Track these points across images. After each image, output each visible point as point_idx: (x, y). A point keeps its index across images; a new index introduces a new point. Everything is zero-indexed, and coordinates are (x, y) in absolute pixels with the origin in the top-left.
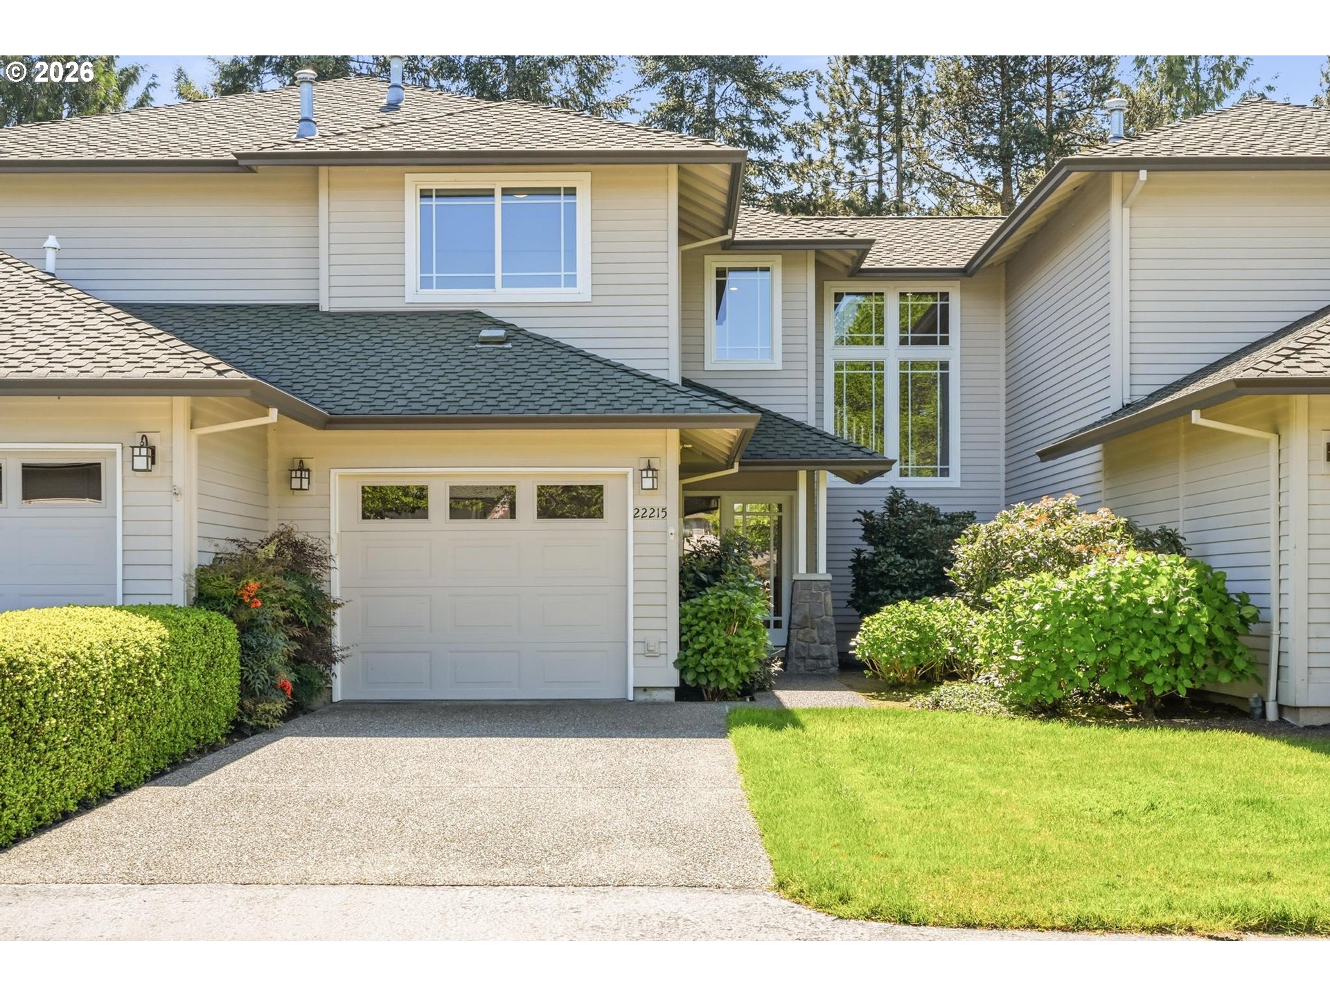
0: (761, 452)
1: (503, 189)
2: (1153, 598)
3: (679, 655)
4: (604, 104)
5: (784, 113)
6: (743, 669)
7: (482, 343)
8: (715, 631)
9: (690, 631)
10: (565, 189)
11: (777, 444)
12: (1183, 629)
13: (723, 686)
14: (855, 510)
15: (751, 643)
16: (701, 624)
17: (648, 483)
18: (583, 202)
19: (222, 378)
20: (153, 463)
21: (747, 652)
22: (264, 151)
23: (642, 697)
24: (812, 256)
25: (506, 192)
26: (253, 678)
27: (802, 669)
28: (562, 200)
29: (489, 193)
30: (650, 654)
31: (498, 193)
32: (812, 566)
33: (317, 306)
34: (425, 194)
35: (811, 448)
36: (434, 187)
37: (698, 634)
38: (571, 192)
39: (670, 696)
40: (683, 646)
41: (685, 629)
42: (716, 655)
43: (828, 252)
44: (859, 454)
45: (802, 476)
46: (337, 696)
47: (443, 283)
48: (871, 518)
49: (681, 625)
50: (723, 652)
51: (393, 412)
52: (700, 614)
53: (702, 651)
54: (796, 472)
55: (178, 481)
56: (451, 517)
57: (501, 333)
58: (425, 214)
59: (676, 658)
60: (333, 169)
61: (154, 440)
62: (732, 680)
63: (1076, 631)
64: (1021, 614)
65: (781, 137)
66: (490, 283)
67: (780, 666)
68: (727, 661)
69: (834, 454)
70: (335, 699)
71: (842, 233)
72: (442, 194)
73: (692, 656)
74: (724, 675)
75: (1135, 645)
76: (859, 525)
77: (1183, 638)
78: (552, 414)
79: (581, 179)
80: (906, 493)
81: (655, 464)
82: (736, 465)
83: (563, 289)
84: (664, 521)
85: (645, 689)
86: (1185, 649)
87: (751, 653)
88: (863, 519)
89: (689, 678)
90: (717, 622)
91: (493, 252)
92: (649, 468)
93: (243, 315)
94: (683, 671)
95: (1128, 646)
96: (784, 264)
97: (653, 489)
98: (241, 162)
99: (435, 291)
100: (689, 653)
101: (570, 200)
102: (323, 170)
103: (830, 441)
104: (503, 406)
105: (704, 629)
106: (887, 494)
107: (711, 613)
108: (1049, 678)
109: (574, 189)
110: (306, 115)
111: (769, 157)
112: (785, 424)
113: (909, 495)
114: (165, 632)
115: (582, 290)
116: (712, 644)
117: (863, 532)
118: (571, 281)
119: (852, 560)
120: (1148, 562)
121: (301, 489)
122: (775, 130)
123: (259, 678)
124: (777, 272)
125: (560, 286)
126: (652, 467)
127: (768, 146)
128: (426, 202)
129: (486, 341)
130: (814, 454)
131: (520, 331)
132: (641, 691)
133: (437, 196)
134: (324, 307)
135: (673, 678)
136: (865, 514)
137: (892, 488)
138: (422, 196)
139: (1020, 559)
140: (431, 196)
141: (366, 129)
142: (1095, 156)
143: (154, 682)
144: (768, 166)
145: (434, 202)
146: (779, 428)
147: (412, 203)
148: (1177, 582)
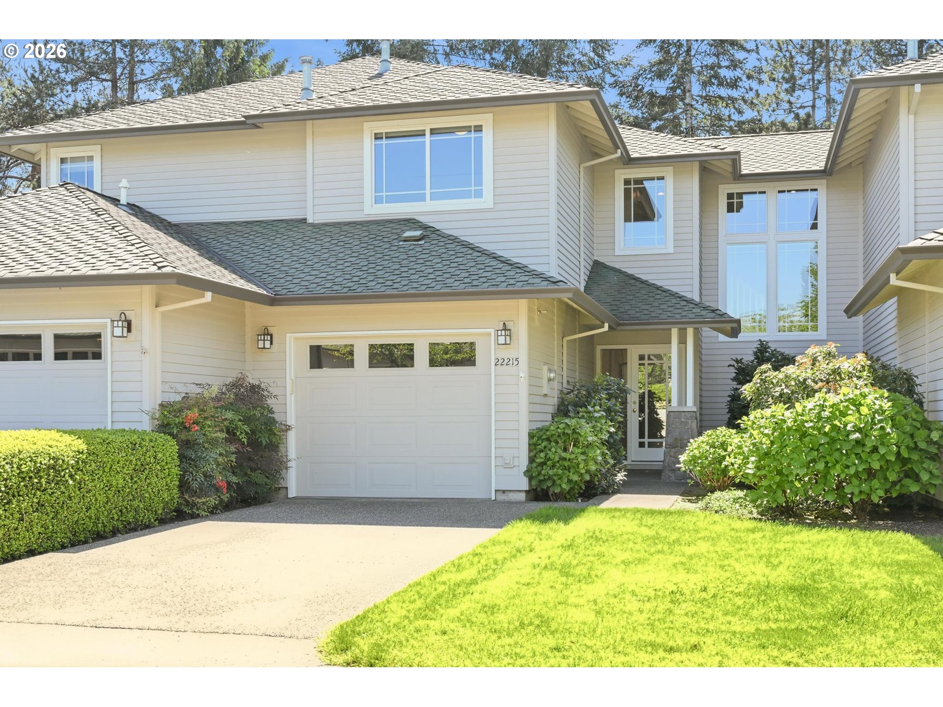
0: (638, 315)
1: (431, 130)
2: (852, 424)
3: (527, 466)
4: (612, 62)
5: (744, 59)
6: (575, 478)
7: (405, 241)
8: (553, 450)
9: (535, 449)
10: (475, 126)
11: (652, 309)
12: (875, 449)
13: (557, 490)
14: (729, 358)
15: (581, 458)
16: (543, 445)
17: (502, 340)
18: (487, 136)
19: (160, 271)
20: (129, 330)
21: (578, 464)
22: (264, 112)
23: (501, 497)
24: (696, 167)
25: (433, 132)
26: (192, 480)
27: (673, 479)
28: (473, 135)
29: (422, 134)
30: (507, 466)
31: (428, 133)
32: (682, 399)
33: (306, 219)
34: (378, 137)
35: (678, 311)
36: (384, 131)
37: (541, 451)
38: (479, 129)
39: (522, 497)
40: (532, 460)
41: (532, 447)
42: (553, 466)
43: (713, 162)
44: (712, 315)
45: (675, 332)
46: (292, 493)
47: (390, 200)
48: (742, 363)
49: (530, 445)
50: (558, 465)
51: (319, 292)
52: (544, 437)
53: (543, 464)
54: (670, 329)
55: (146, 344)
56: (370, 367)
57: (418, 233)
58: (377, 150)
59: (526, 469)
60: (316, 122)
61: (131, 316)
62: (564, 486)
63: (792, 451)
64: (756, 437)
65: (744, 78)
66: (422, 198)
67: (625, 476)
68: (560, 472)
69: (692, 316)
70: (290, 496)
71: (716, 147)
72: (389, 136)
73: (536, 468)
74: (558, 482)
75: (837, 462)
76: (733, 370)
77: (876, 456)
78: (428, 291)
79: (485, 119)
80: (770, 345)
81: (509, 325)
82: (606, 325)
83: (473, 200)
84: (516, 367)
85: (504, 492)
86: (876, 466)
87: (581, 466)
88: (736, 365)
89: (534, 483)
90: (557, 443)
91: (425, 176)
92: (505, 329)
93: (257, 228)
94: (531, 478)
95: (833, 462)
96: (675, 174)
97: (506, 344)
98: (249, 122)
99: (384, 205)
100: (534, 465)
101: (478, 135)
102: (309, 123)
103: (693, 306)
104: (396, 286)
105: (545, 447)
106: (757, 345)
107: (552, 435)
108: (774, 487)
109: (481, 126)
110: (306, 86)
111: (735, 93)
112: (664, 294)
113: (773, 346)
114: (83, 447)
115: (487, 200)
116: (549, 459)
117: (734, 375)
118: (479, 194)
119: (729, 396)
120: (856, 395)
121: (264, 348)
122: (738, 73)
123: (196, 480)
124: (669, 181)
125: (471, 198)
126: (508, 328)
127: (734, 84)
128: (379, 142)
129: (406, 240)
130: (678, 316)
131: (435, 231)
132: (501, 493)
133: (386, 138)
134: (310, 221)
135: (524, 484)
136: (737, 361)
137: (760, 340)
138: (376, 138)
139: (777, 394)
140: (382, 138)
141: (341, 92)
142: (880, 75)
143: (67, 481)
144: (733, 100)
145: (384, 142)
146: (658, 297)
147: (368, 143)
148: (876, 412)
